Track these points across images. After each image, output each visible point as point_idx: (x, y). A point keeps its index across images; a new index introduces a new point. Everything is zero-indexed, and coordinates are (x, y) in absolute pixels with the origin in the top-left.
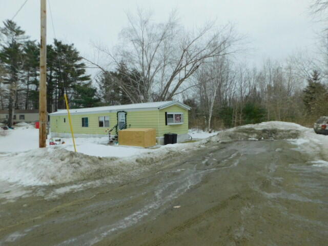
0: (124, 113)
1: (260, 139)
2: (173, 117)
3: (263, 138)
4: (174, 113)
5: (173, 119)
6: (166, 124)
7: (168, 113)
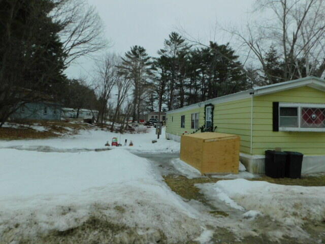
0: (211, 107)
2: (296, 114)
4: (300, 106)
5: (296, 119)
6: (277, 129)
7: (281, 105)
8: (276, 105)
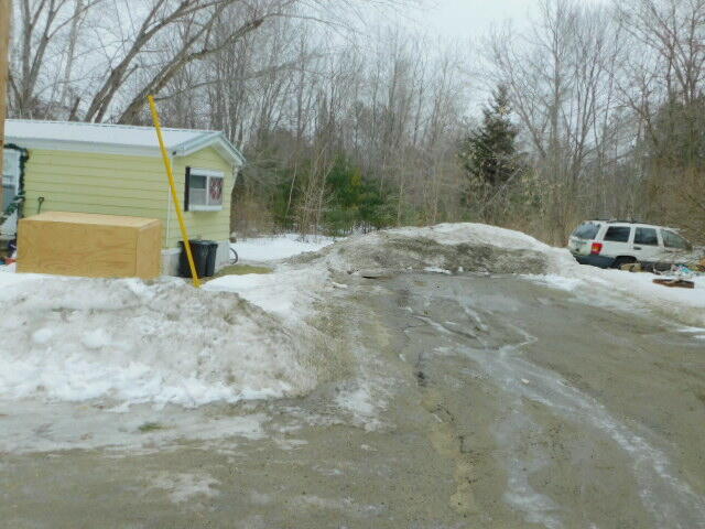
0: (18, 154)
1: (455, 271)
3: (461, 269)
4: (209, 174)
5: (204, 194)
6: (186, 209)
7: (193, 172)
8: (188, 169)
